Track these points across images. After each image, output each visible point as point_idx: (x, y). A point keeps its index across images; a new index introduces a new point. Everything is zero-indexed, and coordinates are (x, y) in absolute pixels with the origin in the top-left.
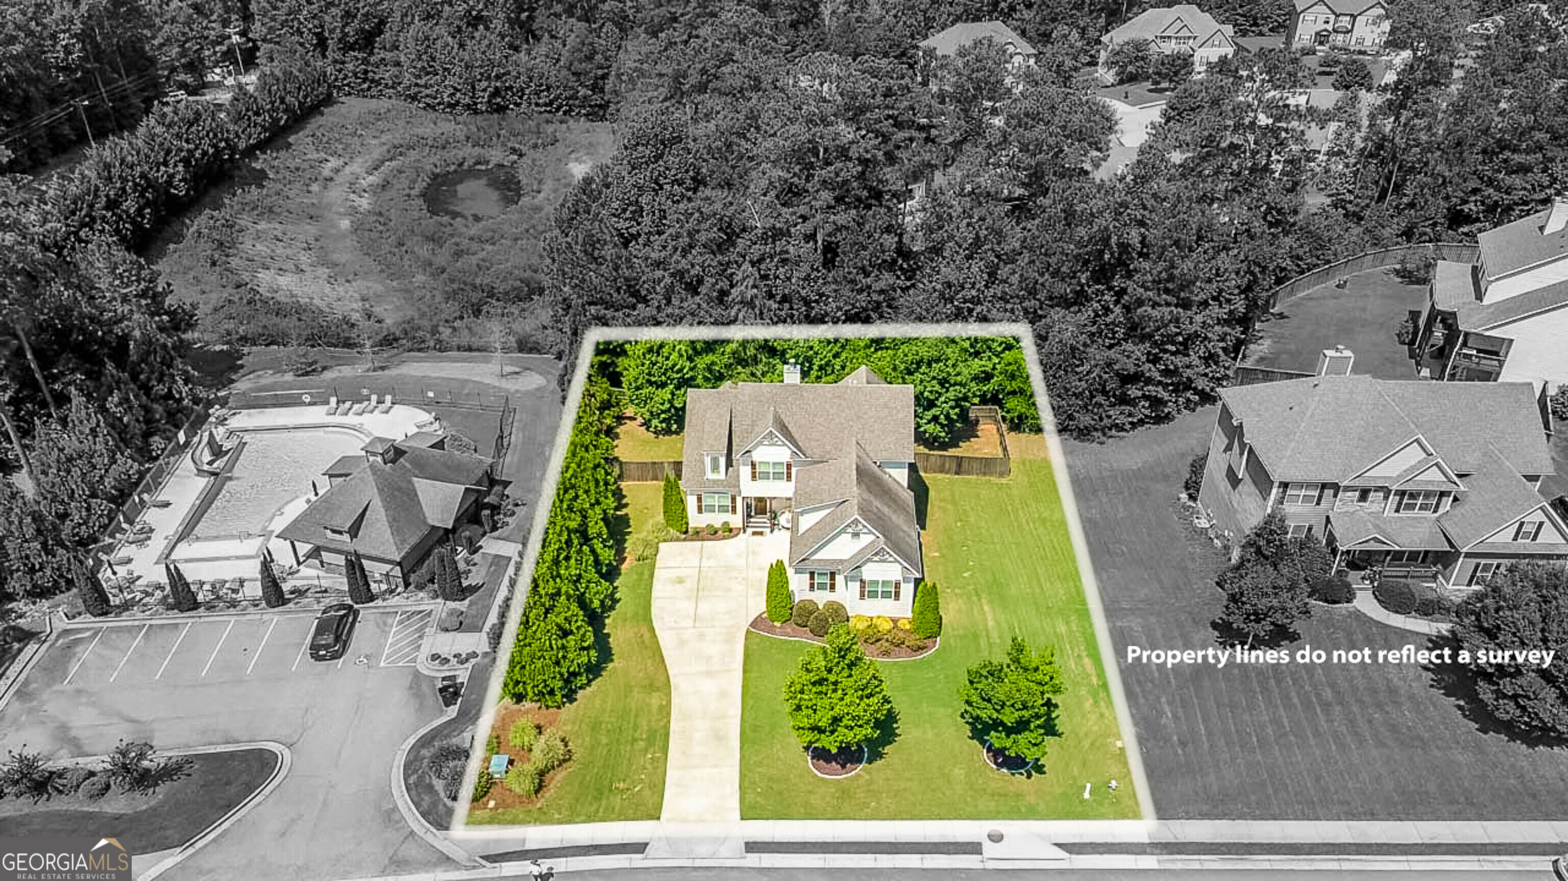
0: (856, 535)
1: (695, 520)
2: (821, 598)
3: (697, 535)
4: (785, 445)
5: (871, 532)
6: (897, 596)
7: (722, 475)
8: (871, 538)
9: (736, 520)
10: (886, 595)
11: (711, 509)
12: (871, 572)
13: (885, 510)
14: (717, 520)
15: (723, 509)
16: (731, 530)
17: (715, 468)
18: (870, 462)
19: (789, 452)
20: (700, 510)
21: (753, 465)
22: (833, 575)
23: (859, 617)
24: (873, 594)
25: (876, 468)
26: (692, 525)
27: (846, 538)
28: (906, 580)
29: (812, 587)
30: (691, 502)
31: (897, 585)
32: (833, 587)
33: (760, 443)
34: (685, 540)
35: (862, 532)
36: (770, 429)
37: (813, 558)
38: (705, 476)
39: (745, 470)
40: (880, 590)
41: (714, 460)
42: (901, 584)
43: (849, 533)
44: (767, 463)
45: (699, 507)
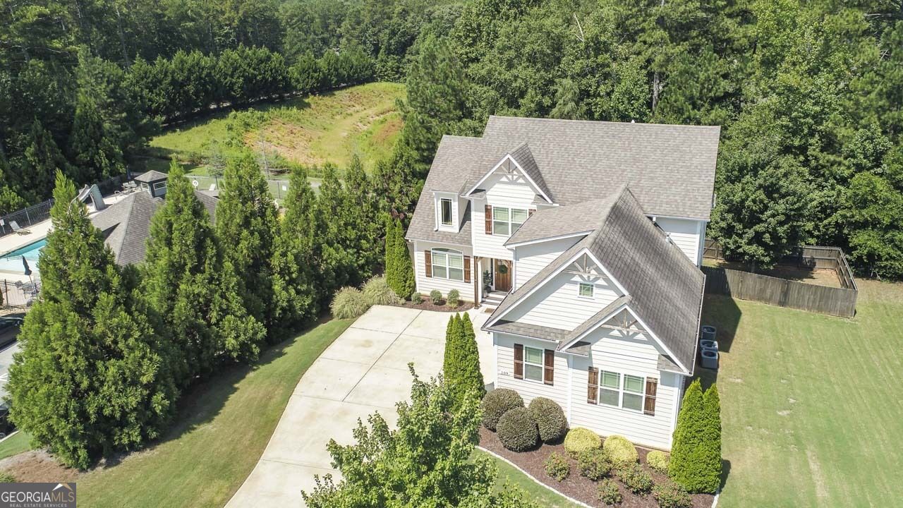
0: (586, 288)
1: (425, 286)
2: (530, 391)
3: (421, 303)
4: (527, 184)
5: (610, 286)
6: (650, 407)
7: (454, 227)
8: (611, 296)
9: (467, 292)
10: (630, 402)
11: (440, 272)
12: (608, 353)
13: (650, 270)
14: (444, 286)
15: (454, 274)
16: (461, 303)
17: (447, 217)
18: (640, 213)
19: (534, 194)
20: (429, 274)
21: (488, 210)
22: (550, 355)
23: (582, 433)
24: (611, 398)
25: (650, 225)
26: (419, 290)
27: (569, 291)
28: (668, 379)
29: (518, 371)
30: (419, 258)
31: (651, 387)
32: (549, 377)
33: (496, 178)
34: (403, 305)
35: (599, 286)
36: (509, 156)
37: (519, 321)
38: (434, 226)
39: (478, 218)
40: (621, 391)
41: (447, 206)
42: (659, 386)
43: (575, 283)
44: (505, 210)
45: (428, 267)
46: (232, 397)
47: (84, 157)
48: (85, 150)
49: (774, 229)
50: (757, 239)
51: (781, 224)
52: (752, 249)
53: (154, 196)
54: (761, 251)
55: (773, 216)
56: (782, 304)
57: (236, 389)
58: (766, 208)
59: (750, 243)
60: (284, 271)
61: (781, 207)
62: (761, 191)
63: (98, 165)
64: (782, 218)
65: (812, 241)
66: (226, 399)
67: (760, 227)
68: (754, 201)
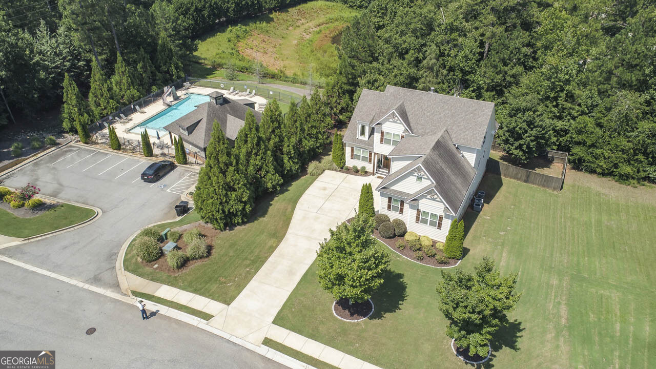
0: (419, 178)
1: (350, 163)
2: (393, 216)
3: (348, 171)
4: (401, 123)
5: (428, 179)
6: (440, 226)
7: (366, 138)
8: (428, 183)
9: (369, 167)
10: (432, 224)
11: (358, 157)
12: (426, 205)
13: (448, 171)
14: (359, 164)
15: (364, 159)
16: (366, 172)
17: (363, 133)
18: (450, 143)
19: (404, 128)
20: (352, 158)
21: (382, 133)
22: (402, 202)
23: (412, 233)
24: (425, 222)
25: (454, 148)
26: (347, 165)
27: (412, 179)
28: (447, 217)
29: (389, 207)
30: (348, 150)
31: (441, 219)
32: (401, 211)
33: (387, 120)
34: (340, 171)
35: (424, 178)
36: (394, 111)
37: (391, 188)
38: (356, 136)
39: (377, 136)
40: (429, 219)
41: (363, 128)
42: (444, 218)
43: (415, 176)
44: (390, 134)
45: (352, 155)
46: (270, 207)
47: (164, 68)
48: (165, 64)
49: (529, 143)
50: (520, 147)
51: (532, 141)
52: (516, 152)
53: (217, 104)
54: (521, 153)
55: (529, 137)
56: (526, 181)
57: (271, 205)
58: (526, 131)
59: (516, 148)
60: (288, 153)
61: (534, 132)
62: (525, 123)
63: (171, 73)
64: (533, 138)
65: (555, 147)
66: (269, 208)
67: (521, 142)
68: (520, 128)
